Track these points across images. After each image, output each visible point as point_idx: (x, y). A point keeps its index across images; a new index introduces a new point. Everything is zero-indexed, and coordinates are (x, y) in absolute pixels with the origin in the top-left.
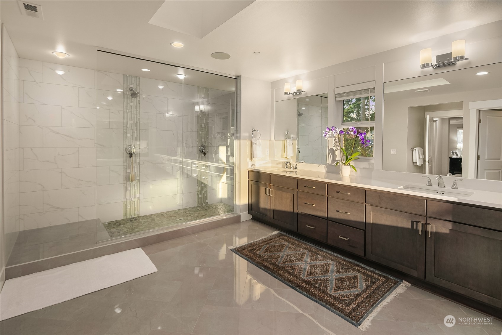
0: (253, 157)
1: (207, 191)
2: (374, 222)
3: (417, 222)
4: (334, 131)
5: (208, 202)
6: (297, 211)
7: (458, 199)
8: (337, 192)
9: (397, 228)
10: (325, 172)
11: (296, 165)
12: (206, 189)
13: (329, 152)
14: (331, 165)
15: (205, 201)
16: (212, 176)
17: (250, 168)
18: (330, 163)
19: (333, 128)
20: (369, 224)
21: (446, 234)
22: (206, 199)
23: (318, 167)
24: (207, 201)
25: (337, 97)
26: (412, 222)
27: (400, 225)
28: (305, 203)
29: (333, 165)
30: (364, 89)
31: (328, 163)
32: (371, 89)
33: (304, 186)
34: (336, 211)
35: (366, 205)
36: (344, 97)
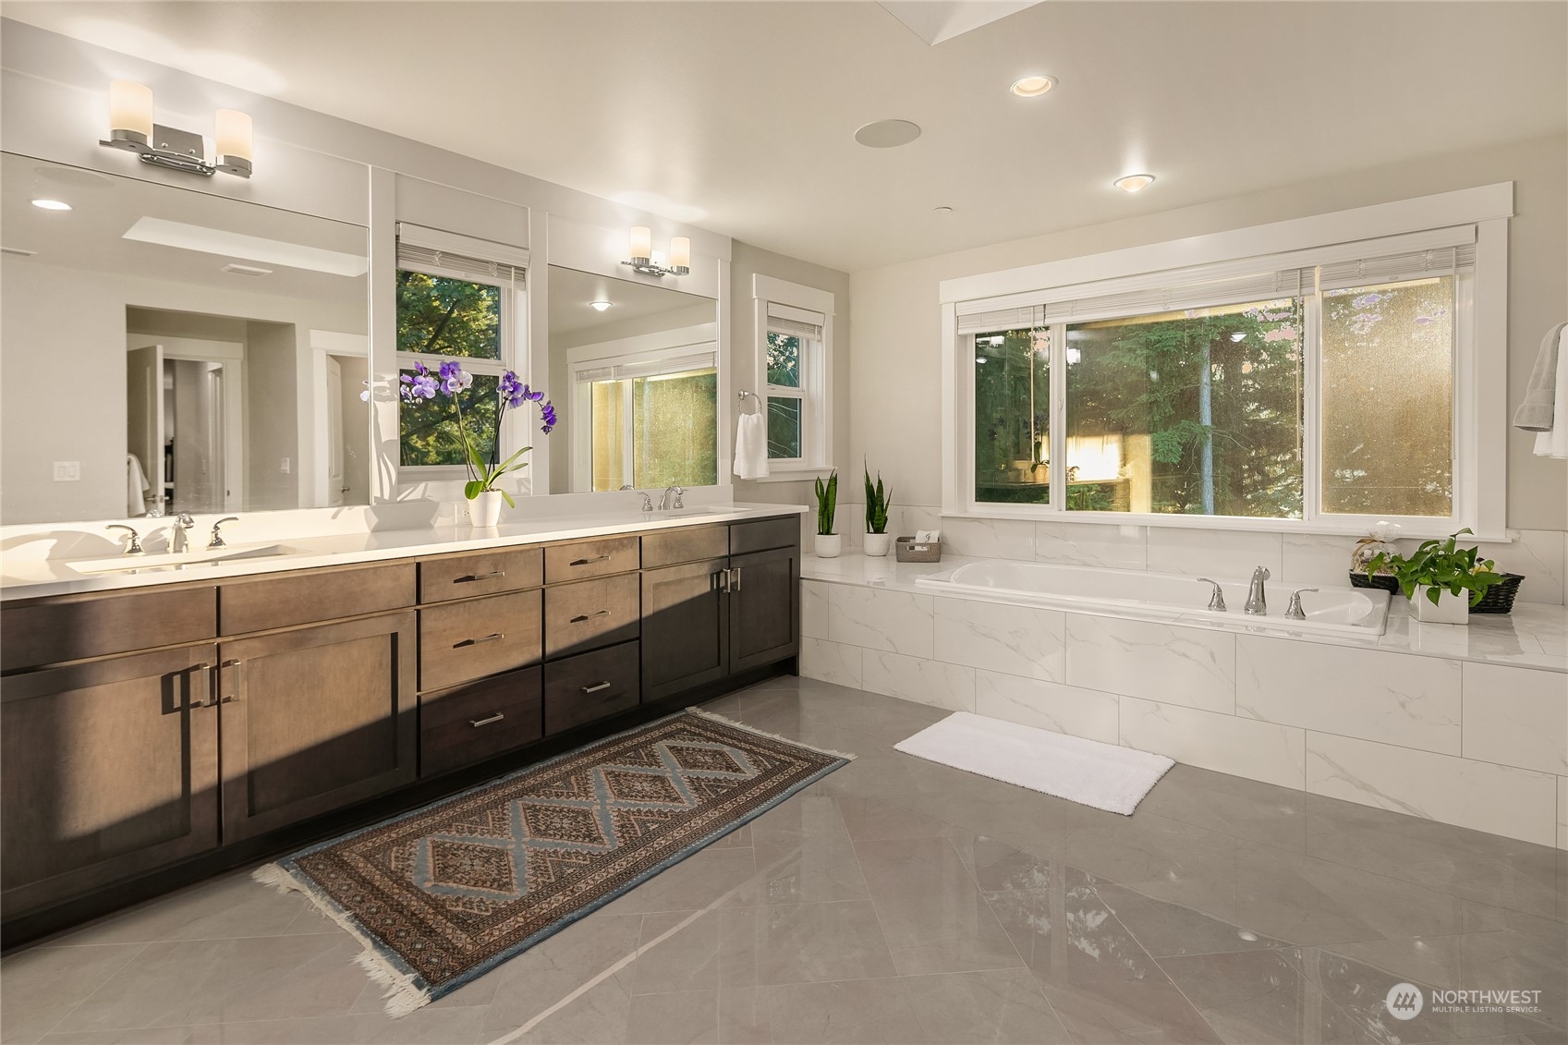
3: (718, 574)
4: (452, 379)
6: (417, 695)
8: (571, 565)
10: (369, 532)
11: (217, 528)
13: (379, 456)
14: (392, 501)
18: (386, 496)
19: (452, 367)
25: (405, 258)
26: (712, 576)
27: (697, 593)
28: (455, 647)
29: (398, 499)
30: (499, 264)
31: (379, 495)
32: (516, 268)
33: (455, 582)
34: (572, 621)
35: (640, 574)
36: (430, 263)
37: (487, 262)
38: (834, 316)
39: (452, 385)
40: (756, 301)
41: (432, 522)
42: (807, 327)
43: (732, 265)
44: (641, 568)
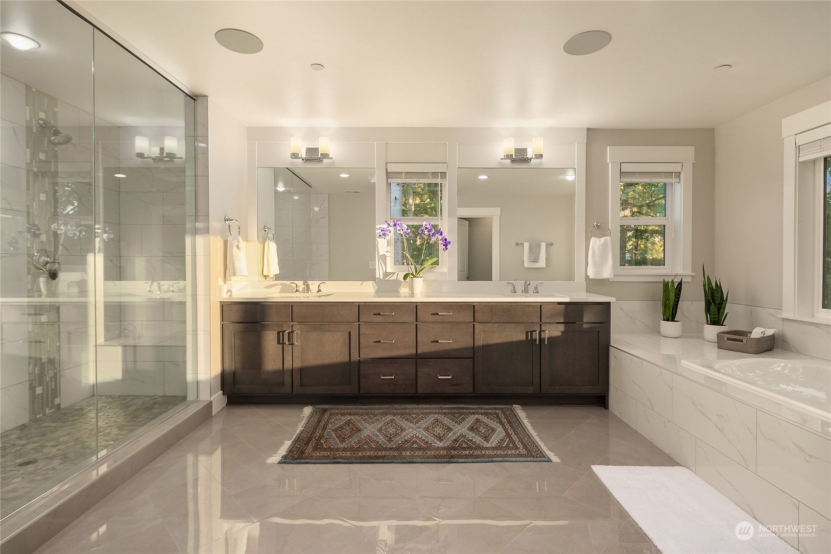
0: (234, 275)
1: (55, 374)
2: (485, 343)
3: (532, 332)
4: (399, 228)
5: (59, 404)
6: (358, 358)
7: (571, 299)
8: (431, 314)
9: (511, 343)
10: (374, 291)
11: (319, 286)
12: (55, 368)
13: (379, 261)
14: (384, 280)
15: (53, 402)
16: (69, 333)
17: (225, 297)
18: (381, 278)
19: (398, 223)
20: (479, 347)
21: (558, 337)
22: (56, 397)
23: (361, 284)
24: (57, 401)
25: (390, 178)
26: (527, 333)
27: (514, 339)
28: (374, 342)
29: (386, 279)
30: (432, 173)
31: (378, 277)
32: (441, 173)
33: (374, 315)
34: (432, 342)
35: (474, 325)
36: (401, 178)
37: (427, 173)
38: (693, 163)
39: (399, 230)
40: (610, 163)
41: (399, 290)
42: (662, 174)
43: (588, 145)
44: (474, 321)
